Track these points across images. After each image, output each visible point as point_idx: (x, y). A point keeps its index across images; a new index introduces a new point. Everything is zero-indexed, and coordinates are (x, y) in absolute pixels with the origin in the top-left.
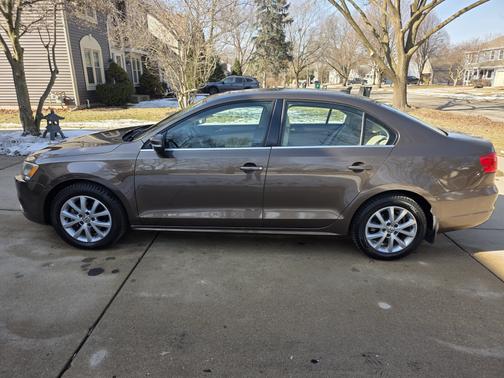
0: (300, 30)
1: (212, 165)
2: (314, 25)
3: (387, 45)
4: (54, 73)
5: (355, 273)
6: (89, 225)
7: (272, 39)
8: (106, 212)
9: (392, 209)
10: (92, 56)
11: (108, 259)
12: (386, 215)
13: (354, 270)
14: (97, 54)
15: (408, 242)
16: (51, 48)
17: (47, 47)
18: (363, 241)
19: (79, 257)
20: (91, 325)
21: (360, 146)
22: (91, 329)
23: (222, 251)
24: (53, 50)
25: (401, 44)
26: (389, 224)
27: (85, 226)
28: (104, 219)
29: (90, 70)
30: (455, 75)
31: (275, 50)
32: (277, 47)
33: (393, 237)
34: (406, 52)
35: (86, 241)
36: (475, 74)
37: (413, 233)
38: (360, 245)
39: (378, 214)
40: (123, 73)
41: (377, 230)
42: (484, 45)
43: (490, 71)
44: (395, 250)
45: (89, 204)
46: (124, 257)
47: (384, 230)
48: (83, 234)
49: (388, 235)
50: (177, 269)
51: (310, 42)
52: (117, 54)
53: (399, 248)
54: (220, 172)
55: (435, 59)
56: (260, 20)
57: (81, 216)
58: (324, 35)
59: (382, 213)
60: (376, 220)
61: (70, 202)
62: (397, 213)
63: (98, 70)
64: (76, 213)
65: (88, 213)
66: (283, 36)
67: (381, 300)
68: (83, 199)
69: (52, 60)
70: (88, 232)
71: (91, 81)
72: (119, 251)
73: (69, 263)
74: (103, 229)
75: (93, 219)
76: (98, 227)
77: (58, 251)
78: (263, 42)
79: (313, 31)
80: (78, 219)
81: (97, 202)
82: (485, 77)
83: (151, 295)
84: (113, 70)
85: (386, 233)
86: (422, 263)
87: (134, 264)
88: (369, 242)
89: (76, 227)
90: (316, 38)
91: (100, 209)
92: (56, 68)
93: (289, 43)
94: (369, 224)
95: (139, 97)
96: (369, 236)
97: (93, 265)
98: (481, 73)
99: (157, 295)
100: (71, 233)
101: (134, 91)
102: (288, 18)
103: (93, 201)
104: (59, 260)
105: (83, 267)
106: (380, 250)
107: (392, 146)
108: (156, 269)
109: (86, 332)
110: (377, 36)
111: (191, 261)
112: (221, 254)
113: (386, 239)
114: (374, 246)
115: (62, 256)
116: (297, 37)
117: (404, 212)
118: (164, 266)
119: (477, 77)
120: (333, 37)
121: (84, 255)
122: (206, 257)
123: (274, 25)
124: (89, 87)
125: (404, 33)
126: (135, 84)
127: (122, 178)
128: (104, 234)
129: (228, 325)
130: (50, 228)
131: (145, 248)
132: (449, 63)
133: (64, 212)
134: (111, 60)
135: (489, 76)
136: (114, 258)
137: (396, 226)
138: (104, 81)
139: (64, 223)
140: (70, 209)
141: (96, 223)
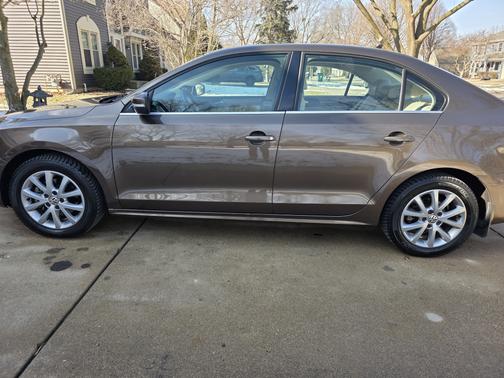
0: (304, 20)
1: (213, 136)
2: (318, 14)
3: (397, 31)
4: (43, 46)
5: (389, 273)
6: (57, 207)
7: (276, 26)
8: (78, 192)
9: (436, 193)
10: (90, 37)
11: (79, 250)
12: (427, 200)
13: (387, 268)
14: (94, 35)
15: (453, 234)
16: (38, 19)
17: (35, 18)
18: (397, 232)
19: (43, 247)
20: (42, 339)
21: (398, 111)
22: (39, 346)
23: (221, 242)
24: (41, 21)
25: (411, 29)
26: (430, 212)
27: (52, 208)
28: (75, 200)
29: (87, 53)
30: (461, 68)
31: (278, 38)
32: (280, 35)
33: (436, 228)
34: (416, 38)
35: (53, 227)
36: (482, 66)
37: (461, 223)
38: (393, 239)
39: (418, 199)
40: (123, 57)
41: (415, 220)
42: (492, 36)
43: (498, 64)
44: (436, 245)
45: (57, 181)
46: (99, 248)
47: (424, 219)
48: (50, 218)
49: (429, 226)
50: (165, 264)
51: (314, 32)
52: (116, 39)
53: (442, 242)
54: (221, 144)
55: (441, 50)
56: (263, 8)
57: (46, 196)
58: (328, 25)
59: (422, 198)
60: (415, 207)
61: (33, 178)
62: (442, 198)
63: (96, 54)
64: (41, 192)
65: (55, 193)
66: (287, 24)
67: (429, 309)
68: (49, 175)
69: (40, 31)
70: (56, 217)
71: (89, 64)
72: (94, 240)
73: (31, 254)
74: (75, 213)
75: (62, 200)
76: (68, 210)
77: (19, 239)
78: (267, 29)
79: (317, 21)
80: (43, 200)
81: (66, 179)
82: (492, 70)
83: (128, 298)
84: (111, 53)
85: (427, 223)
86: (469, 261)
87: (112, 257)
88: (405, 233)
89: (41, 210)
90: (320, 28)
91: (69, 188)
92: (44, 41)
93: (293, 31)
94: (406, 212)
95: (138, 82)
96: (405, 227)
97: (59, 258)
98: (488, 65)
99: (135, 298)
100: (35, 216)
101: (134, 76)
102: (292, 5)
103: (62, 178)
104: (19, 250)
105: (47, 259)
106: (417, 244)
107: (440, 112)
108: (138, 263)
109: (32, 349)
110: (386, 22)
111: (182, 254)
112: (218, 246)
113: (426, 230)
114: (411, 239)
115: (22, 245)
116: (301, 27)
117: (451, 197)
118: (147, 259)
119: (484, 70)
120: (337, 28)
121: (51, 245)
122: (202, 250)
123: (278, 12)
124: (87, 70)
125: (415, 18)
126: (135, 70)
127: (96, 154)
128: (76, 219)
129: (227, 343)
130: (9, 210)
131: (127, 237)
132: (455, 55)
133: (26, 191)
134: (110, 44)
135: (496, 68)
136: (86, 249)
137: (440, 214)
138: (102, 65)
139: (26, 204)
140: (33, 188)
141: (65, 204)
